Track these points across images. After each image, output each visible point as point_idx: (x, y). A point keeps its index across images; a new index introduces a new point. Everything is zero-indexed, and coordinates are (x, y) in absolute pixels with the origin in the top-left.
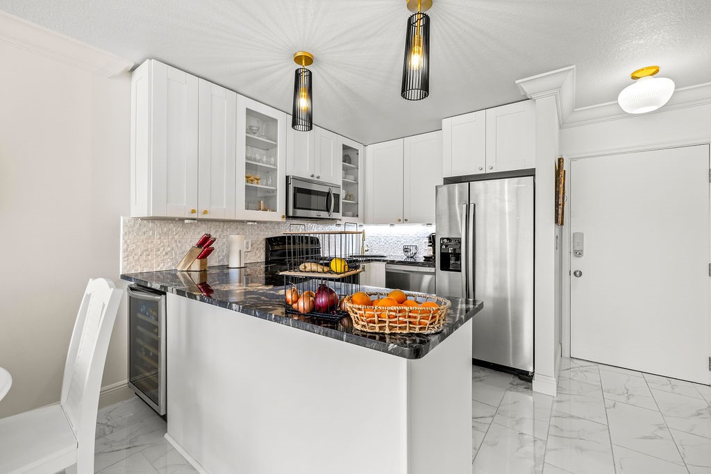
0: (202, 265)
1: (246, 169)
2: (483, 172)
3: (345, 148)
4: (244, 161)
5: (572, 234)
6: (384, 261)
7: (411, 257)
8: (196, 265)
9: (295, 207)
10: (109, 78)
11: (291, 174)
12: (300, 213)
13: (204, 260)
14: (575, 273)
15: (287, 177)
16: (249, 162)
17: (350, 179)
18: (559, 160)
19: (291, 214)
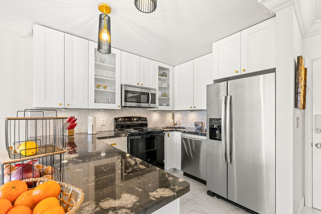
0: (69, 133)
1: (95, 80)
2: (239, 74)
3: (160, 68)
4: (94, 77)
5: (314, 116)
6: (180, 131)
7: (199, 129)
8: (67, 133)
9: (126, 101)
10: (22, 38)
11: (123, 83)
12: (128, 104)
13: (71, 130)
14: (316, 145)
15: (121, 85)
16: (96, 77)
17: (165, 85)
18: (298, 58)
19: (123, 105)
